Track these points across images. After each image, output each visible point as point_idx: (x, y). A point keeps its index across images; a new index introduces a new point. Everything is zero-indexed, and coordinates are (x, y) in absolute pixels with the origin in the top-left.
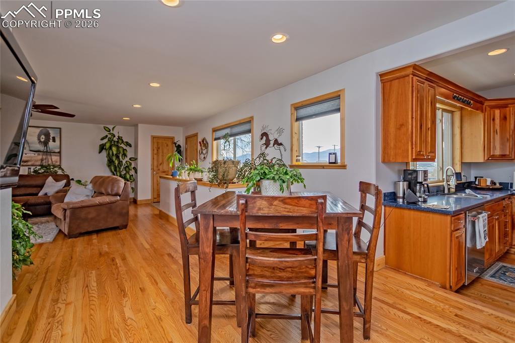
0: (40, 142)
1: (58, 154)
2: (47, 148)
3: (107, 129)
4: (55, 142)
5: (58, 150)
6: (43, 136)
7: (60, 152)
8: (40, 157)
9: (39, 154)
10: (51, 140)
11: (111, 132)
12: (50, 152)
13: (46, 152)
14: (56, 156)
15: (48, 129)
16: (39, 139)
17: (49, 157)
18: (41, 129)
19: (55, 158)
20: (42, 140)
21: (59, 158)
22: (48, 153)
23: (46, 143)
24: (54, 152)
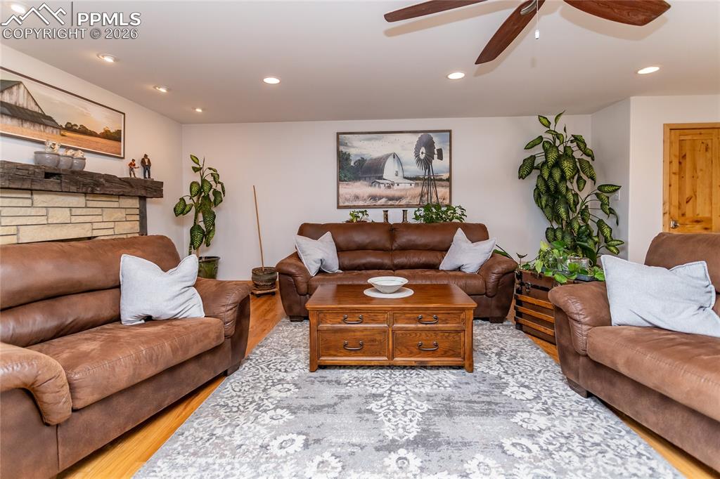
0: (419, 160)
1: (448, 183)
2: (429, 171)
3: (545, 121)
4: (442, 159)
5: (445, 176)
6: (423, 150)
7: (449, 180)
8: (419, 190)
9: (417, 184)
10: (436, 156)
11: (552, 128)
12: (434, 180)
13: (428, 179)
14: (443, 186)
15: (431, 134)
16: (417, 156)
17: (433, 190)
18: (420, 135)
19: (442, 191)
20: (422, 157)
21: (448, 190)
22: (430, 181)
23: (427, 163)
24: (441, 180)
